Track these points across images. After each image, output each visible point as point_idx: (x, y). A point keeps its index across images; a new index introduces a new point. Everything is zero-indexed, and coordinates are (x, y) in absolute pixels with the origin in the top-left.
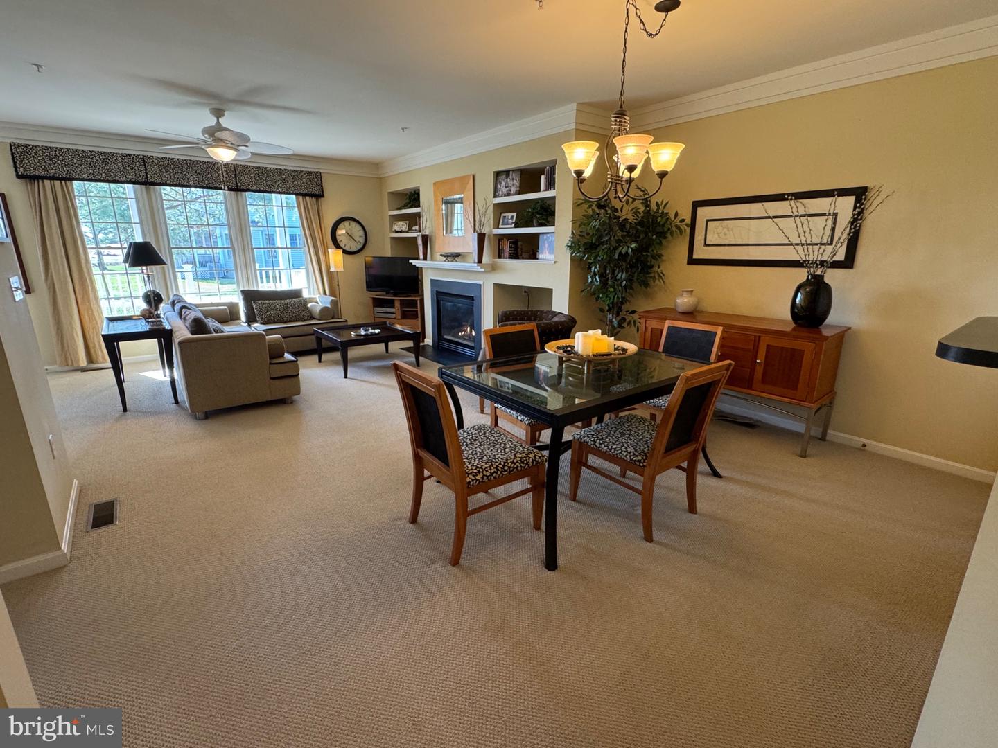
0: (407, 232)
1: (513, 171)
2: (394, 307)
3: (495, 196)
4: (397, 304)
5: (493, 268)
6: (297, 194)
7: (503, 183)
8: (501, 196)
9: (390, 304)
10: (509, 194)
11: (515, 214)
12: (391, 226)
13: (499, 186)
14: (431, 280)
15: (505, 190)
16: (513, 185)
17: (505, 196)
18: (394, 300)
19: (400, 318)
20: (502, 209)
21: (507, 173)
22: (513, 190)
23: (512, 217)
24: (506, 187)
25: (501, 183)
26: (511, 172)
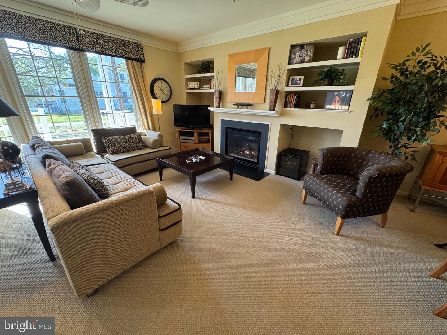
0: (199, 89)
1: (307, 44)
2: (194, 137)
3: (289, 63)
4: (196, 135)
5: (282, 114)
6: (126, 58)
7: (298, 54)
8: (295, 64)
9: (192, 134)
10: (302, 62)
11: (303, 77)
12: (187, 85)
13: (293, 56)
14: (221, 120)
15: (299, 59)
16: (307, 55)
17: (299, 63)
18: (193, 132)
19: (197, 142)
20: (292, 72)
21: (302, 46)
22: (307, 59)
23: (300, 79)
24: (300, 57)
25: (295, 54)
26: (305, 46)
